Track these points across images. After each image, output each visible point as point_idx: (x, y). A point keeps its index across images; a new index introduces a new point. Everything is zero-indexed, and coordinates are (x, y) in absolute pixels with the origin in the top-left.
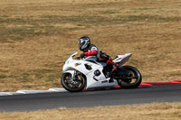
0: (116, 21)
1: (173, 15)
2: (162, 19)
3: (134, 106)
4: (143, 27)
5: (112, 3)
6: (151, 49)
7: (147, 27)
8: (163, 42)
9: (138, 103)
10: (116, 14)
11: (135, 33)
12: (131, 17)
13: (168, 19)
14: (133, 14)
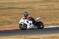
0: (4, 9)
1: (22, 7)
2: (19, 8)
3: (10, 37)
4: (13, 11)
5: (2, 3)
6: (15, 18)
7: (14, 11)
8: (19, 16)
9: (11, 36)
10: (4, 7)
11: (10, 13)
12: (9, 8)
13: (21, 9)
14: (9, 7)
